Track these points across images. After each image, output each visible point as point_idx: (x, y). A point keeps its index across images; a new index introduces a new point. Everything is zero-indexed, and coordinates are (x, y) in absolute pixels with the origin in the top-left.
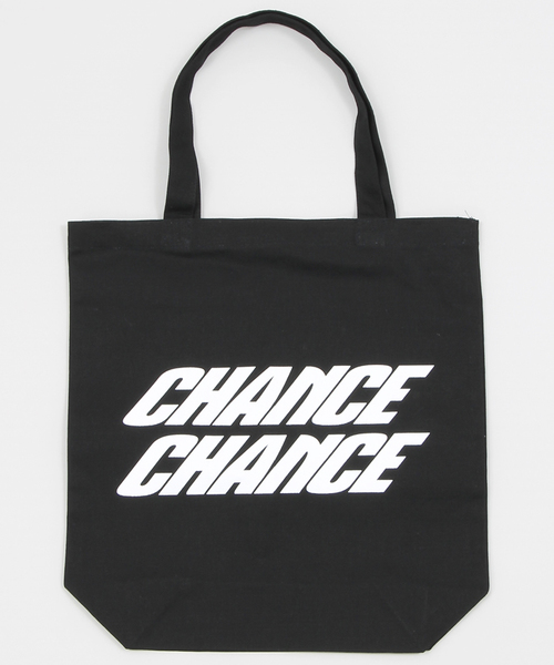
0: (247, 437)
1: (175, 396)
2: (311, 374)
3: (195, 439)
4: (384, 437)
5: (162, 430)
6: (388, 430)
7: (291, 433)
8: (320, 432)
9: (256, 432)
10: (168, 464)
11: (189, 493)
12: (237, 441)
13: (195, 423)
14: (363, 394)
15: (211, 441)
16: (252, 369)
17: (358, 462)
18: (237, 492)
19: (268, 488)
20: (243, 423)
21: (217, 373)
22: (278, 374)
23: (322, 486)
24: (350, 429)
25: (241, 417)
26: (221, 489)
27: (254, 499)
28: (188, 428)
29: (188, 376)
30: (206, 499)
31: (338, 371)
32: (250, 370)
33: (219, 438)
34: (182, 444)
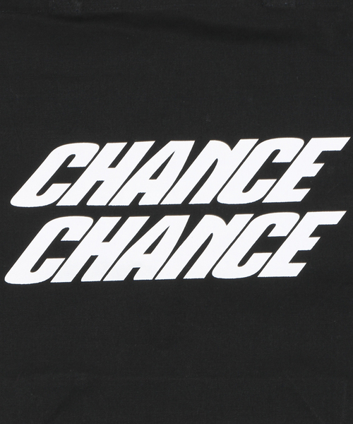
0: (147, 218)
1: (67, 174)
2: (215, 148)
3: (90, 220)
4: (296, 216)
5: (54, 211)
6: (300, 208)
7: (194, 213)
8: (226, 212)
9: (156, 213)
10: (61, 248)
11: (84, 279)
12: (136, 223)
13: (90, 203)
14: (273, 170)
15: (108, 223)
16: (151, 143)
17: (268, 244)
18: (137, 277)
19: (170, 273)
20: (142, 202)
21: (114, 148)
22: (179, 149)
23: (229, 271)
24: (258, 208)
25: (140, 196)
26: (119, 275)
27: (155, 286)
28: (82, 209)
29: (81, 152)
30: (102, 286)
31: (245, 144)
32: (149, 145)
33: (117, 219)
34: (76, 226)
